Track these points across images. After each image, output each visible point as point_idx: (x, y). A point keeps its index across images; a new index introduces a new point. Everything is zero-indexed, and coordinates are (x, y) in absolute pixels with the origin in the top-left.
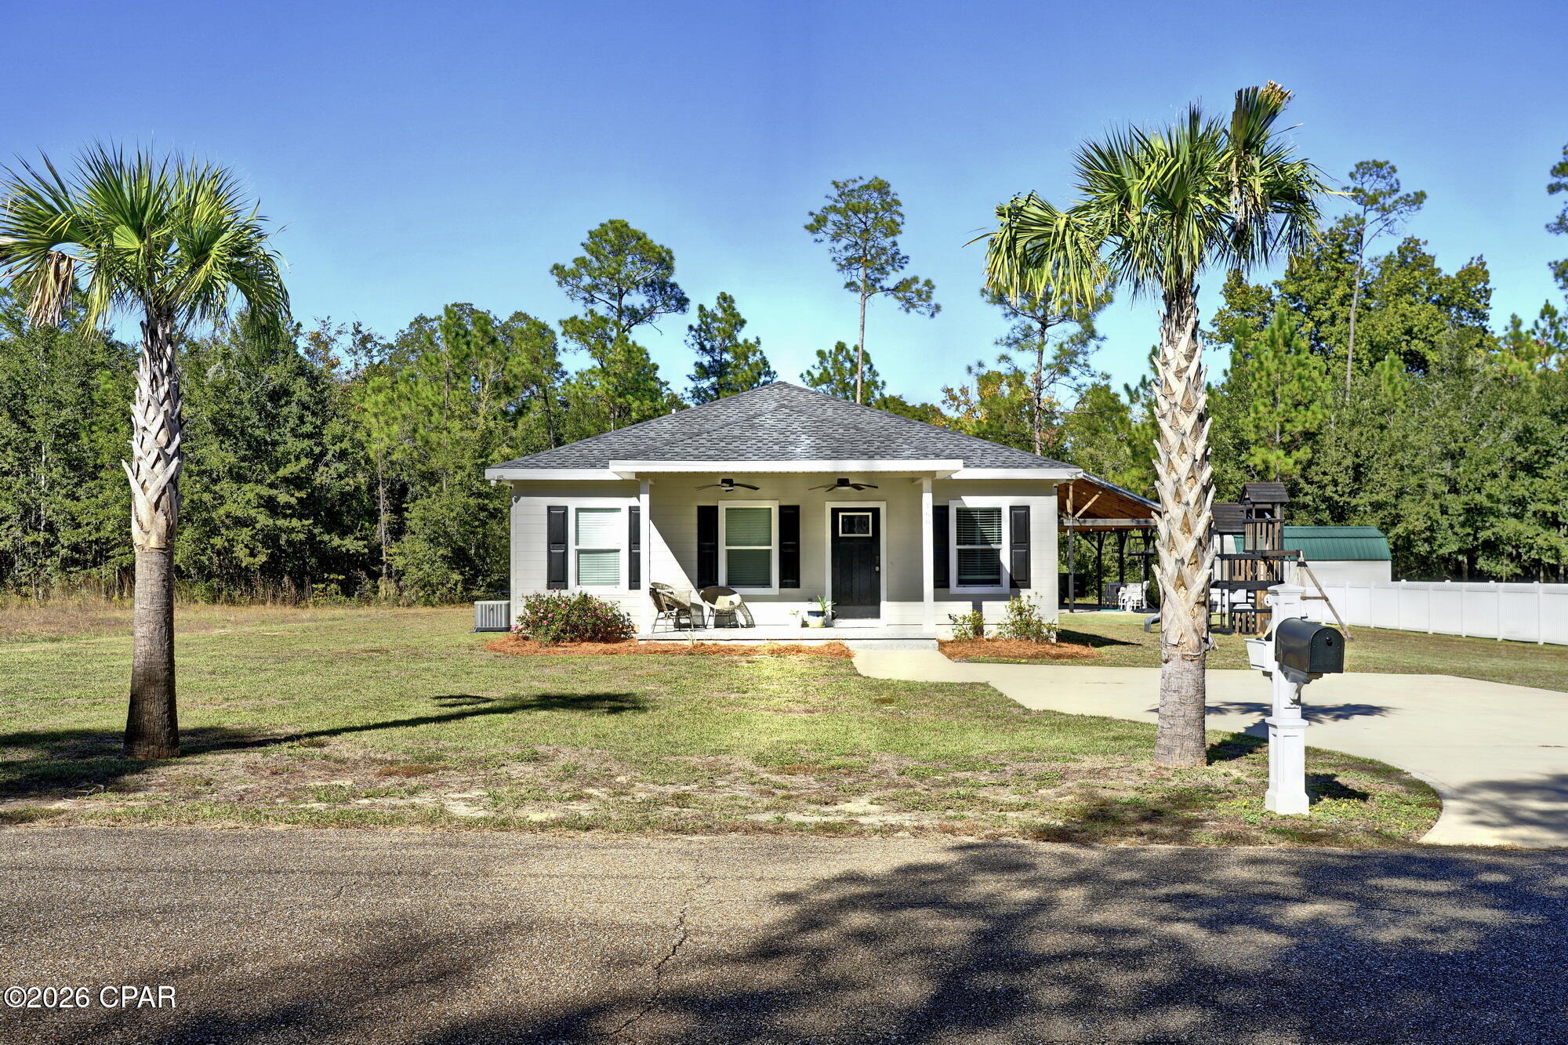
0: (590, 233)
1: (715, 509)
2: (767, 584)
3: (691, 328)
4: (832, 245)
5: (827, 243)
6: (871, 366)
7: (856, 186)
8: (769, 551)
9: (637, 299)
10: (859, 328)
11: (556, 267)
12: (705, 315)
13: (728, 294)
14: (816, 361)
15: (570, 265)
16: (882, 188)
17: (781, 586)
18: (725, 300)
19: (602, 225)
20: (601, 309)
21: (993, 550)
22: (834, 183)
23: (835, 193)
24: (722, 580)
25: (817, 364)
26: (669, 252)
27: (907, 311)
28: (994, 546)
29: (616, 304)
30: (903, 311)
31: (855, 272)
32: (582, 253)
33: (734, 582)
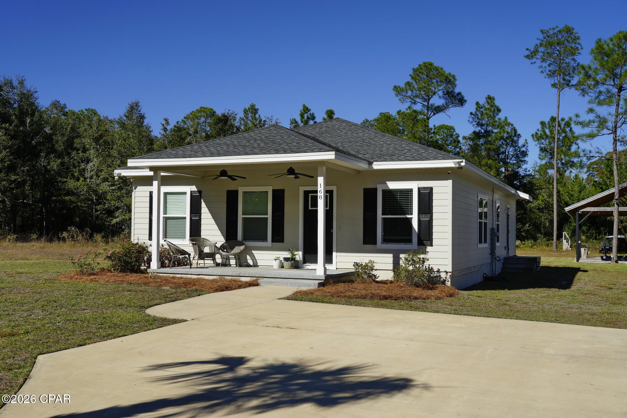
0: (413, 69)
1: (236, 192)
2: (265, 239)
3: (471, 113)
4: (541, 64)
5: (539, 63)
6: (571, 128)
7: (555, 31)
8: (267, 218)
9: (437, 101)
10: (556, 107)
11: (395, 87)
12: (478, 107)
13: (492, 96)
14: (539, 127)
15: (402, 85)
16: (569, 31)
17: (273, 241)
18: (490, 99)
19: (420, 65)
20: (418, 107)
21: (408, 218)
22: (541, 31)
23: (541, 36)
24: (240, 236)
25: (540, 129)
26: (454, 77)
27: (584, 96)
28: (408, 216)
29: (426, 104)
30: (581, 97)
31: (556, 78)
32: (409, 79)
33: (247, 237)
